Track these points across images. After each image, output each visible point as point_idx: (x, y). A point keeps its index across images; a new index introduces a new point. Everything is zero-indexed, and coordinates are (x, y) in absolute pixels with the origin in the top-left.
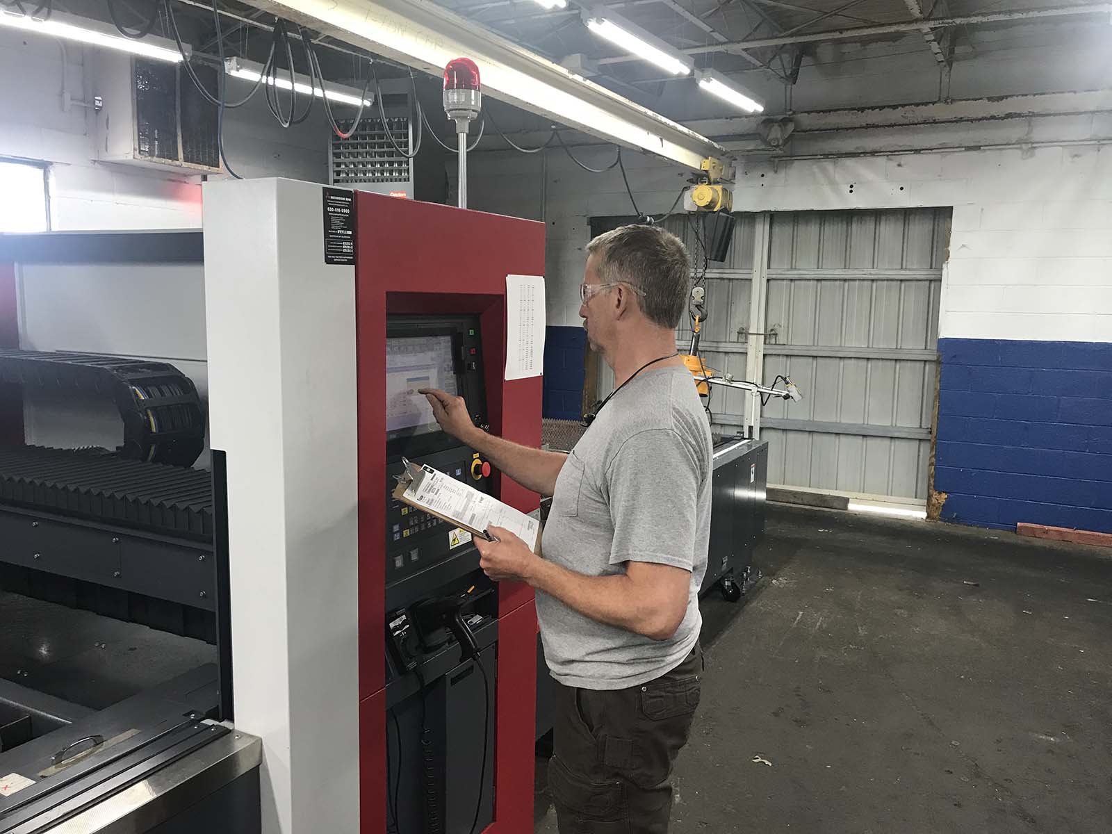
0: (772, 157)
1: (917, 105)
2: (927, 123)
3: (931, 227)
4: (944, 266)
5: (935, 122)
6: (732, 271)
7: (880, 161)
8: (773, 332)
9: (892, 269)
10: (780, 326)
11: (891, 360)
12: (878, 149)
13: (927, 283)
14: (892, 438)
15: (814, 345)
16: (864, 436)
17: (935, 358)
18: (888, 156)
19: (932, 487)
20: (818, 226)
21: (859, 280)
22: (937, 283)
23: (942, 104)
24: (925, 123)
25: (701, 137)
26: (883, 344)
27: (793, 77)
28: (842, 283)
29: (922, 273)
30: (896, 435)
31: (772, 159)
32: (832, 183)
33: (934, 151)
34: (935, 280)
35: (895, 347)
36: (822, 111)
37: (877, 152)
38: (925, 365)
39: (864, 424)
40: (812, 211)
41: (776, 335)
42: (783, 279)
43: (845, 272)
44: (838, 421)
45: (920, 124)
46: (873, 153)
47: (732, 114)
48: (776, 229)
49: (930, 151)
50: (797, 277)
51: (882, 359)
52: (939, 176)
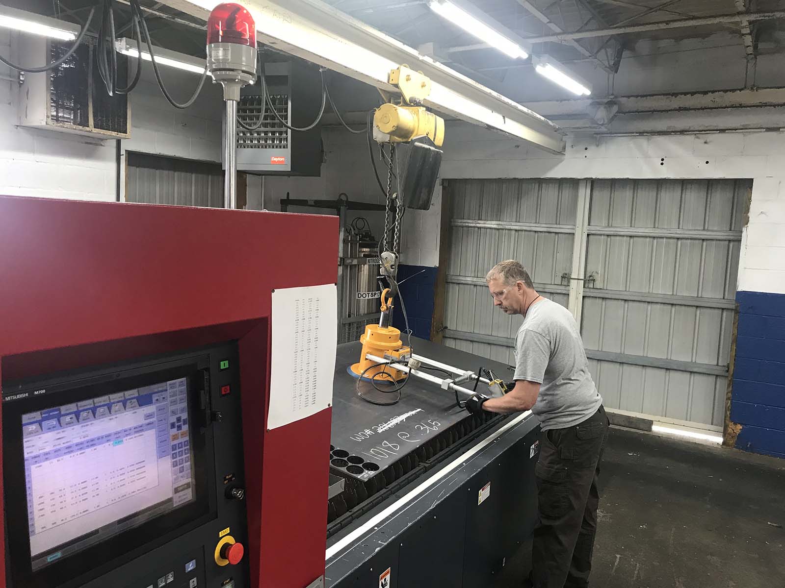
0: (595, 134)
1: (726, 91)
2: (734, 107)
3: (732, 196)
4: (744, 229)
5: (741, 106)
6: (558, 226)
7: (689, 139)
8: (592, 278)
9: (695, 230)
10: (598, 274)
11: (692, 306)
12: (687, 128)
13: (727, 243)
14: (691, 372)
15: (626, 291)
16: (667, 369)
17: (733, 307)
18: (696, 134)
19: (728, 418)
20: (632, 191)
21: (667, 238)
22: (736, 243)
23: (748, 91)
24: (732, 107)
25: (538, 116)
26: (686, 292)
27: (615, 67)
28: (651, 239)
29: (723, 234)
30: (695, 370)
31: (595, 135)
32: (646, 156)
33: (737, 131)
34: (734, 241)
35: (696, 296)
36: (640, 96)
37: (686, 131)
38: (722, 312)
39: (667, 359)
40: (628, 179)
41: (594, 280)
42: (601, 235)
43: (655, 230)
44: (645, 355)
45: (728, 108)
46: (682, 132)
47: (562, 96)
48: (596, 193)
49: (734, 131)
50: (612, 233)
51: (685, 305)
52: (742, 152)
